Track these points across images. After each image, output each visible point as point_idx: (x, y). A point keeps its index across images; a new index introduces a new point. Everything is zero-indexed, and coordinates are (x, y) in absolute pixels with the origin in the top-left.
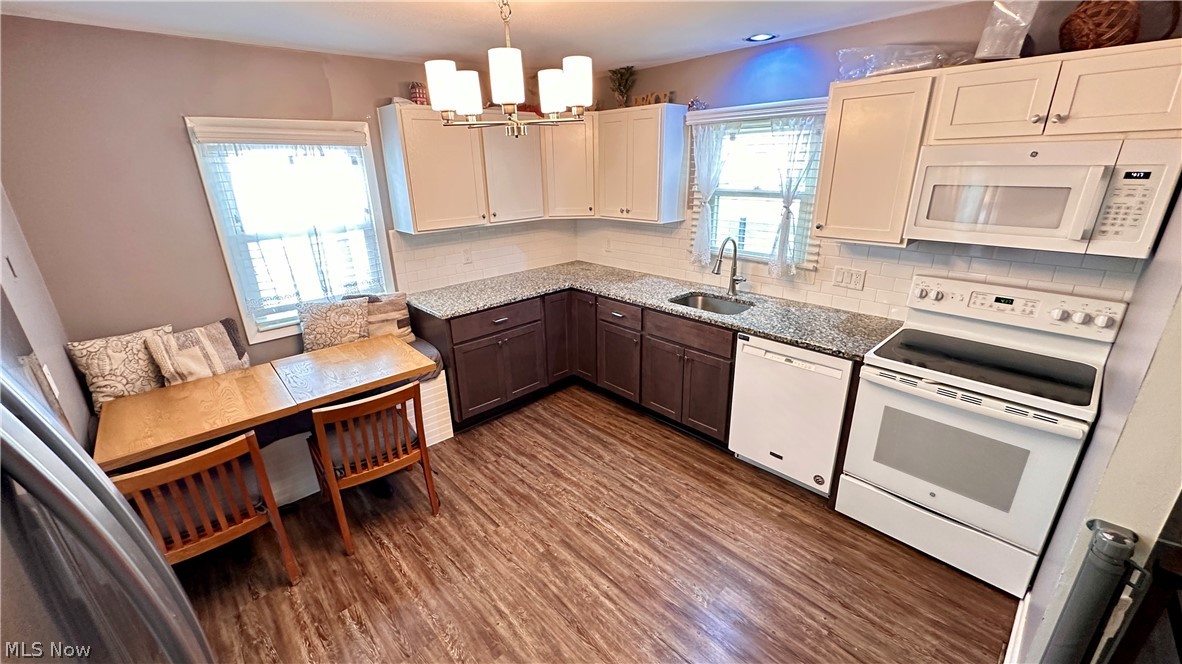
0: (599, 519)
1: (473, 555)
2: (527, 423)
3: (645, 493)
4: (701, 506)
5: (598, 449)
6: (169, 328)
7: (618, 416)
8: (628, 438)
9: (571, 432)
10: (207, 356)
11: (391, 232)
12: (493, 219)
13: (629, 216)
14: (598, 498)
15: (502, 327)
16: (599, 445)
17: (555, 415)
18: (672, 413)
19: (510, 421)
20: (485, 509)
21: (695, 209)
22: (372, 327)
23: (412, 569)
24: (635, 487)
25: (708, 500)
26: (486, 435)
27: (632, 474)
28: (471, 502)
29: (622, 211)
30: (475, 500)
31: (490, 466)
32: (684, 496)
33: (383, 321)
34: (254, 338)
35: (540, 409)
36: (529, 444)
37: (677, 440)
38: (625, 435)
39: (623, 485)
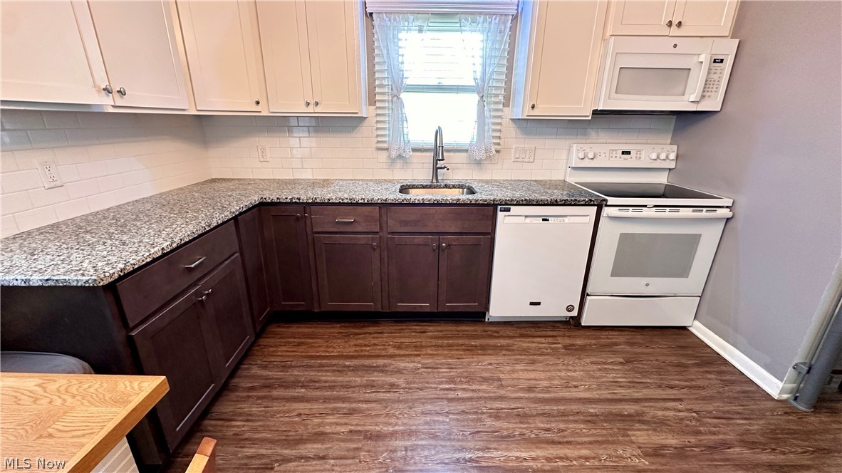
2: (259, 398)
3: (475, 395)
5: (377, 377)
7: (356, 334)
8: (391, 351)
9: (328, 377)
13: (318, 109)
15: (198, 274)
16: (376, 374)
17: (285, 368)
18: (425, 306)
19: (230, 409)
21: (378, 104)
27: (441, 383)
29: (308, 104)
35: (255, 371)
36: (296, 423)
37: (432, 330)
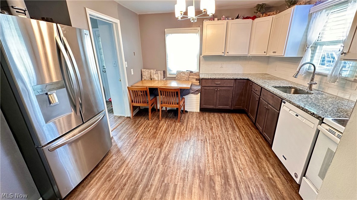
0: (208, 142)
1: (176, 132)
4: (242, 158)
6: (155, 70)
10: (158, 76)
11: (201, 56)
12: (227, 54)
14: (214, 138)
20: (188, 127)
22: (189, 79)
23: (165, 128)
24: (228, 142)
25: (247, 158)
26: (206, 115)
28: (187, 124)
30: (188, 124)
31: (199, 120)
32: (240, 152)
33: (192, 78)
34: (168, 76)
38: (243, 130)
39: (225, 140)
